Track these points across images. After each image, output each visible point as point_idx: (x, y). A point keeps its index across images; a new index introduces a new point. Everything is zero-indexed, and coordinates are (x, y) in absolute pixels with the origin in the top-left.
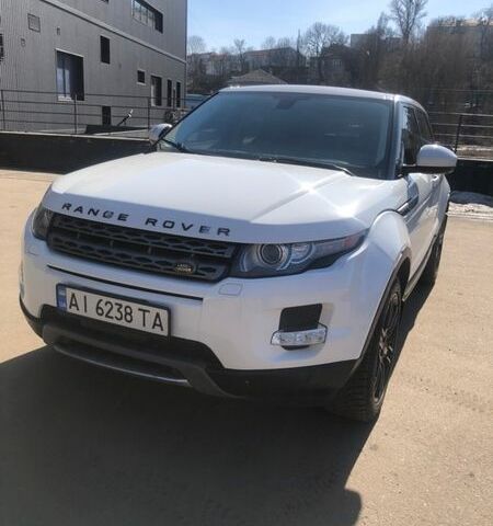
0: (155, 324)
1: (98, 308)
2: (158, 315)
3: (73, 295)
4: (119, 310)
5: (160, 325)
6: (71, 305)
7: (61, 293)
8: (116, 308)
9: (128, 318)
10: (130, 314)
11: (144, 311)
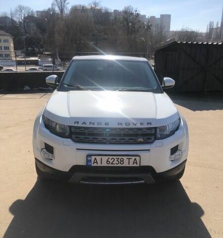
0: (134, 163)
1: (107, 161)
2: (135, 159)
3: (95, 159)
4: (117, 161)
5: (136, 163)
6: (94, 162)
7: (89, 159)
8: (116, 160)
9: (122, 163)
10: (123, 161)
11: (129, 159)
